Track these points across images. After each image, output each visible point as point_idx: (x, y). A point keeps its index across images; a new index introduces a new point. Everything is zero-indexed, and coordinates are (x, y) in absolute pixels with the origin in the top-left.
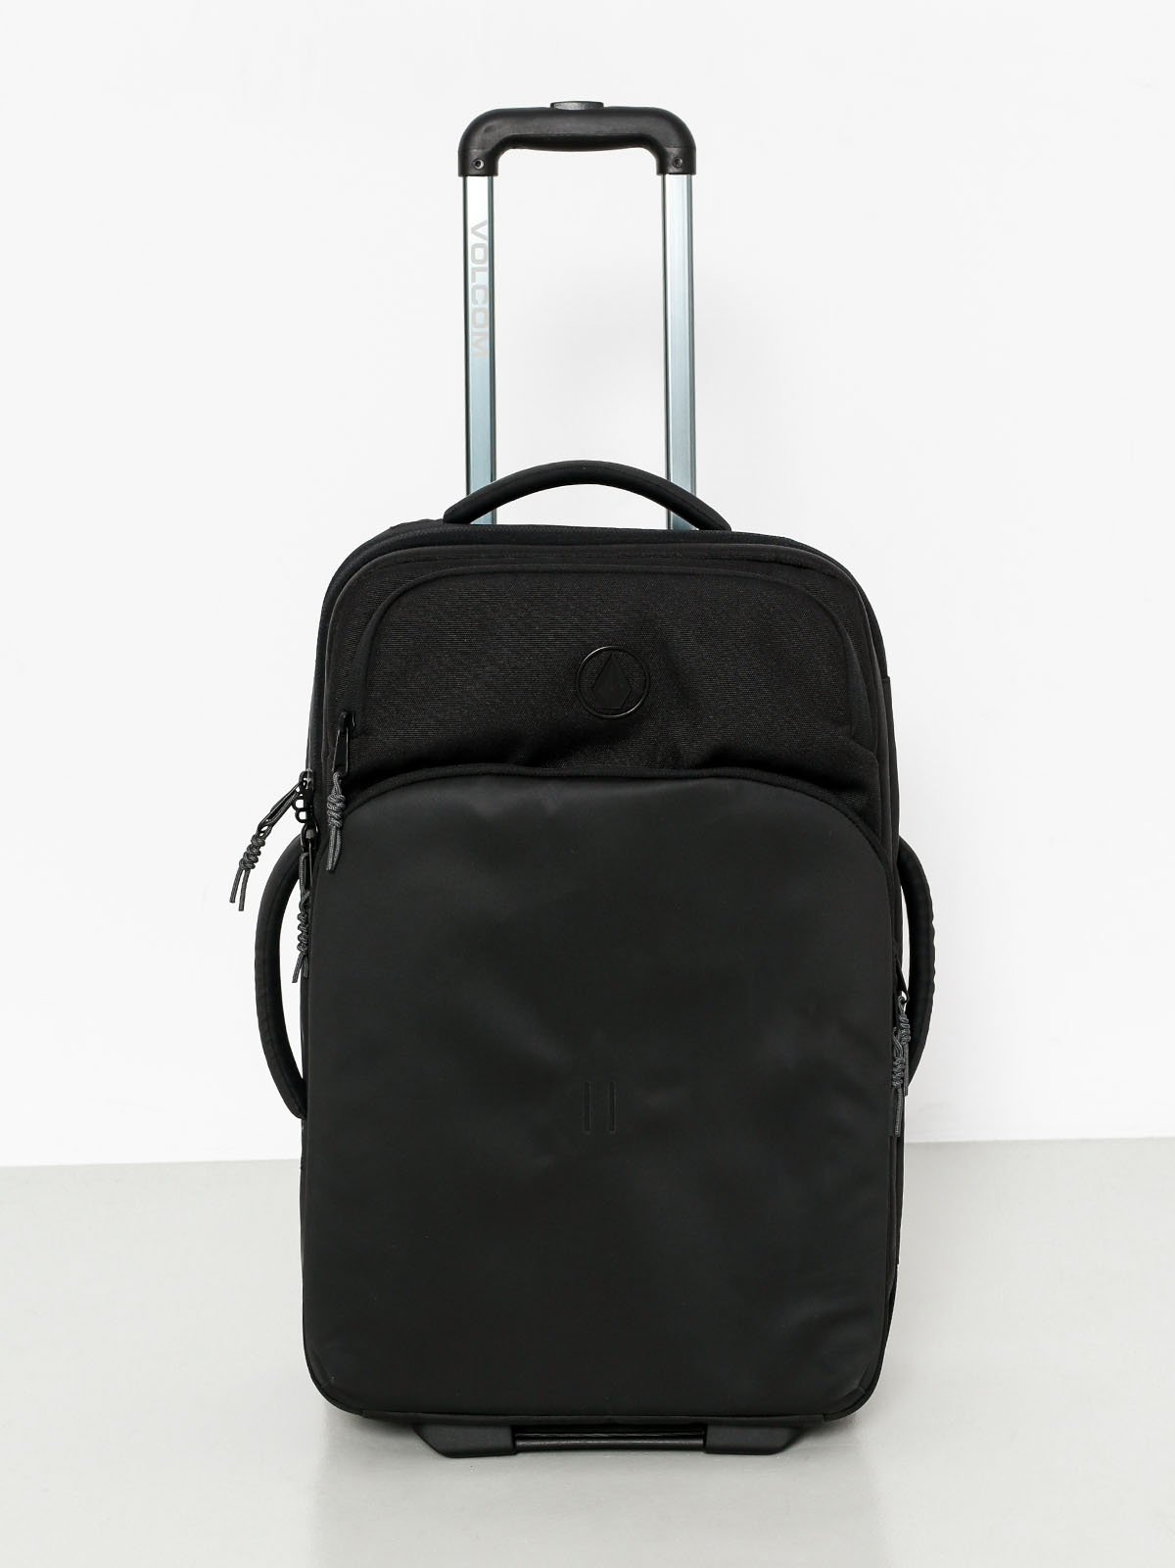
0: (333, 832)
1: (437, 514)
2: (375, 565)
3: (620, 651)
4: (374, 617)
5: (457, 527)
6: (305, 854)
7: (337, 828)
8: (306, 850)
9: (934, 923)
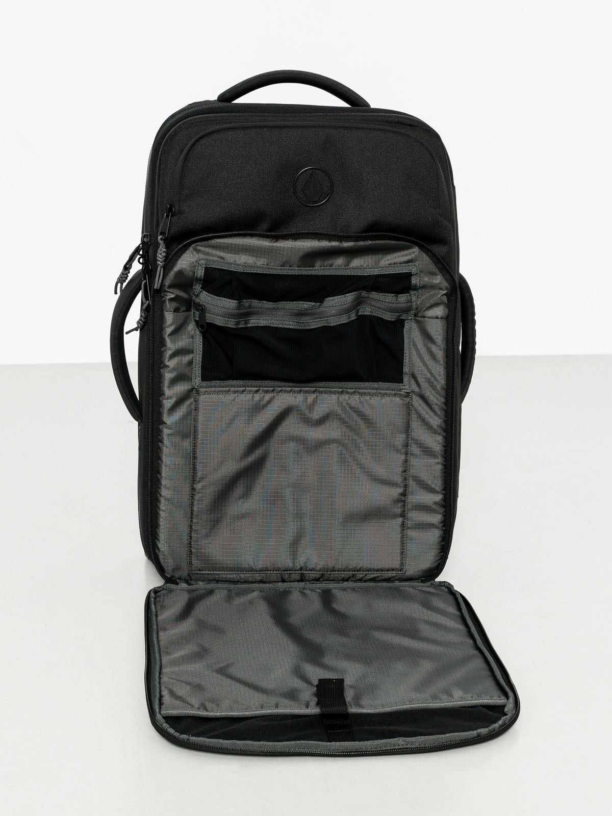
0: (159, 269)
1: (214, 97)
2: (184, 123)
3: (318, 169)
4: (185, 151)
5: (226, 104)
6: (145, 281)
7: (161, 267)
8: (145, 279)
9: (475, 317)
